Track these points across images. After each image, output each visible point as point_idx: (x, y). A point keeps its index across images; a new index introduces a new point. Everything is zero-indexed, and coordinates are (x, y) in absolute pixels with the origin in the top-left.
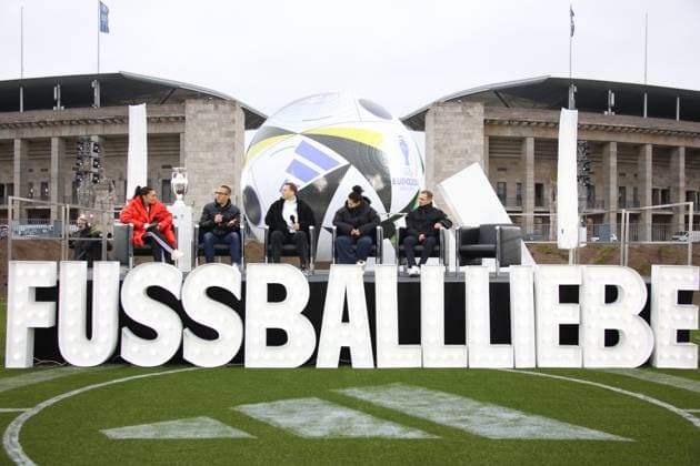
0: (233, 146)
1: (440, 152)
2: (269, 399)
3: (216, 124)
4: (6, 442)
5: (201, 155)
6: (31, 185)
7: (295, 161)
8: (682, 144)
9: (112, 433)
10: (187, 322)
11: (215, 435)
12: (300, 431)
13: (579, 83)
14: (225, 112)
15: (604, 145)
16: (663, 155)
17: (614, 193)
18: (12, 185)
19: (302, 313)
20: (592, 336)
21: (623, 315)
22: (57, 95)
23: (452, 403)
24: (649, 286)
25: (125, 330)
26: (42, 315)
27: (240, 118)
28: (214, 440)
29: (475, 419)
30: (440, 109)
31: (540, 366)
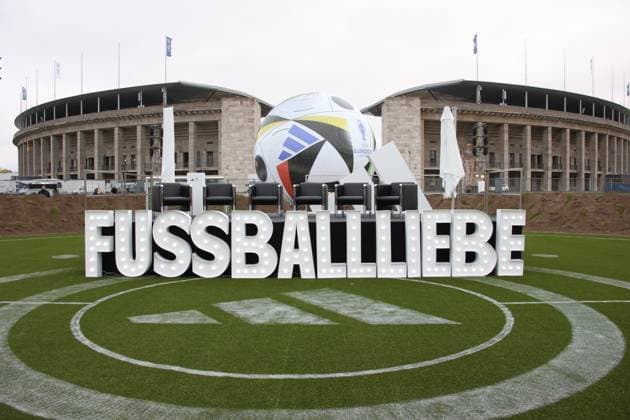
0: (252, 128)
1: (392, 130)
2: (239, 299)
3: (241, 114)
4: (72, 322)
5: (233, 135)
6: (125, 157)
7: (288, 139)
8: (550, 125)
9: (135, 319)
10: (195, 249)
11: (197, 322)
12: (251, 320)
13: (485, 85)
14: (247, 106)
15: (500, 125)
16: (538, 132)
17: (507, 157)
18: (113, 157)
19: (269, 242)
20: (458, 257)
21: (478, 243)
22: (140, 98)
23: (355, 301)
24: (494, 224)
25: (156, 254)
26: (105, 245)
27: (258, 109)
28: (195, 325)
29: (366, 311)
30: (392, 102)
31: (424, 275)
